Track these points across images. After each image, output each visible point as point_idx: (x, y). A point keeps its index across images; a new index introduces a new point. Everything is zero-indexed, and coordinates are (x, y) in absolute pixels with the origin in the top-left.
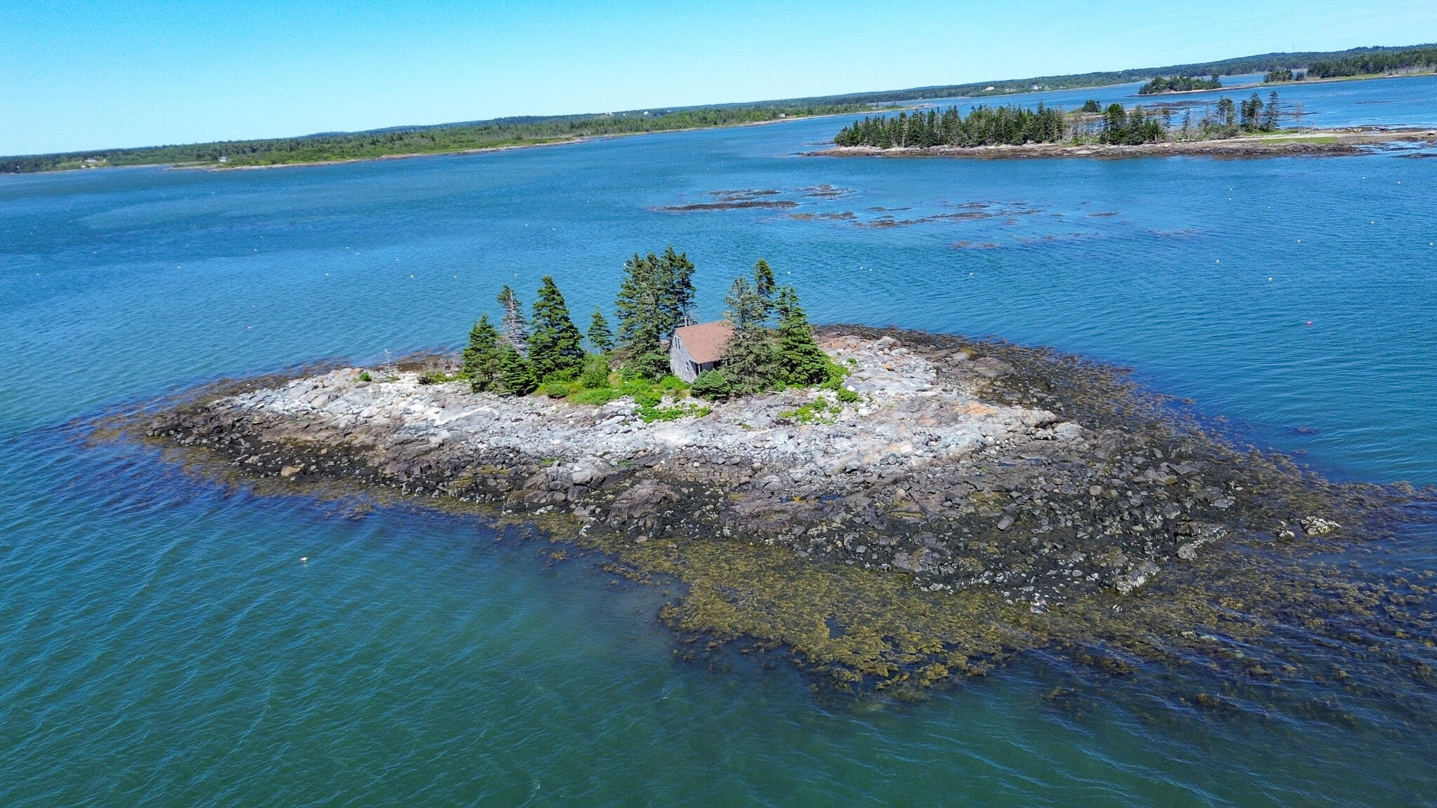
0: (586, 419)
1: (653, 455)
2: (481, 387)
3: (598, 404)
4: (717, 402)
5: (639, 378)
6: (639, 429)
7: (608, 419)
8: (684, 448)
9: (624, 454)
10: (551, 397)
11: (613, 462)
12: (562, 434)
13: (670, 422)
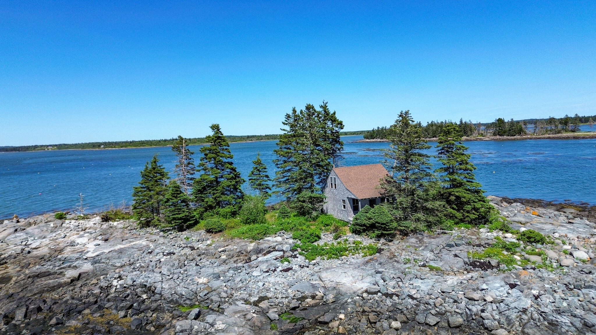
0: (240, 253)
1: (325, 304)
2: (147, 224)
3: (254, 238)
4: (382, 240)
5: (294, 216)
6: (302, 267)
7: (265, 255)
8: (365, 295)
9: (285, 301)
10: (209, 231)
11: (273, 314)
12: (211, 271)
13: (336, 260)
